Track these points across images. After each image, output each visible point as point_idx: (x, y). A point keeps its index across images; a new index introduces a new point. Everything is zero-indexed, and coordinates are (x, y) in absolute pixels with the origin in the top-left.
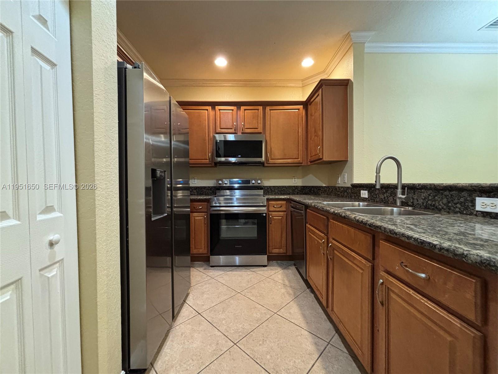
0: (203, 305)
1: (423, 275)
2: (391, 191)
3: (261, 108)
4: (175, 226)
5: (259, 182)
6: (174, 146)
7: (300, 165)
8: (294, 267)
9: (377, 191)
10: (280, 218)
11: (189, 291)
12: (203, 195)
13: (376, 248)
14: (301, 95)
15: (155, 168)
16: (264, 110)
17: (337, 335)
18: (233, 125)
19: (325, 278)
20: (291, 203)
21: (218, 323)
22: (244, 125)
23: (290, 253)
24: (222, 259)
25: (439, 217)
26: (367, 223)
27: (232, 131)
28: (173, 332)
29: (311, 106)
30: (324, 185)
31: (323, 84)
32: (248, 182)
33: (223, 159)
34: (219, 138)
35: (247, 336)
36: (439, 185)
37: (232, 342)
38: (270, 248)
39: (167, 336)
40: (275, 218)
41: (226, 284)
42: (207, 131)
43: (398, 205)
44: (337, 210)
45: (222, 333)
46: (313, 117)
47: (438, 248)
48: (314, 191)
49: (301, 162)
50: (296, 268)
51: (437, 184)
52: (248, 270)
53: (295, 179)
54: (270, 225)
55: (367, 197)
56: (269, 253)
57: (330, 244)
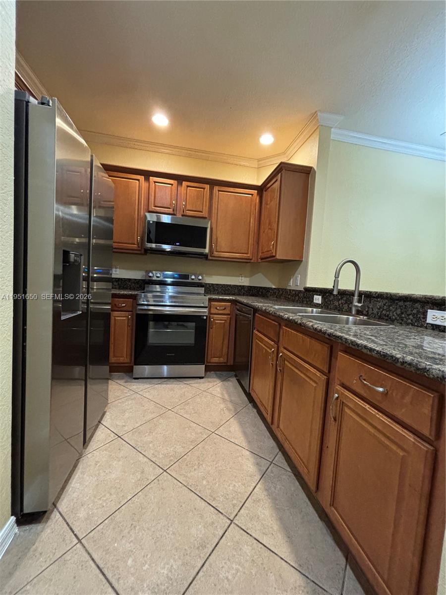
0: (125, 426)
1: (381, 389)
2: (347, 298)
3: (207, 187)
4: (90, 327)
5: (200, 278)
6: (94, 223)
7: (249, 261)
8: (235, 378)
9: (332, 297)
10: (223, 322)
11: (106, 409)
12: (127, 289)
13: (333, 359)
14: (256, 178)
15: (67, 250)
16: (211, 190)
17: (280, 453)
18: (171, 203)
19: (271, 391)
20: (236, 305)
21: (144, 447)
22: (185, 205)
23: (231, 362)
24: (147, 370)
25: (394, 328)
26: (326, 333)
27: (170, 211)
28: (84, 461)
29: (267, 192)
30: (274, 287)
31: (283, 168)
32: (186, 277)
33: (154, 245)
34: (151, 218)
35: (180, 461)
36: (395, 295)
37: (162, 468)
38: (209, 357)
39: (75, 466)
40: (217, 321)
41: (154, 400)
42: (136, 208)
43: (354, 313)
44: (292, 316)
45: (148, 458)
46: (268, 206)
47: (401, 362)
48: (262, 292)
49: (251, 258)
50: (237, 379)
51: (393, 293)
52: (181, 383)
53: (242, 277)
54: (211, 330)
55: (320, 303)
56: (207, 362)
57: (281, 354)
